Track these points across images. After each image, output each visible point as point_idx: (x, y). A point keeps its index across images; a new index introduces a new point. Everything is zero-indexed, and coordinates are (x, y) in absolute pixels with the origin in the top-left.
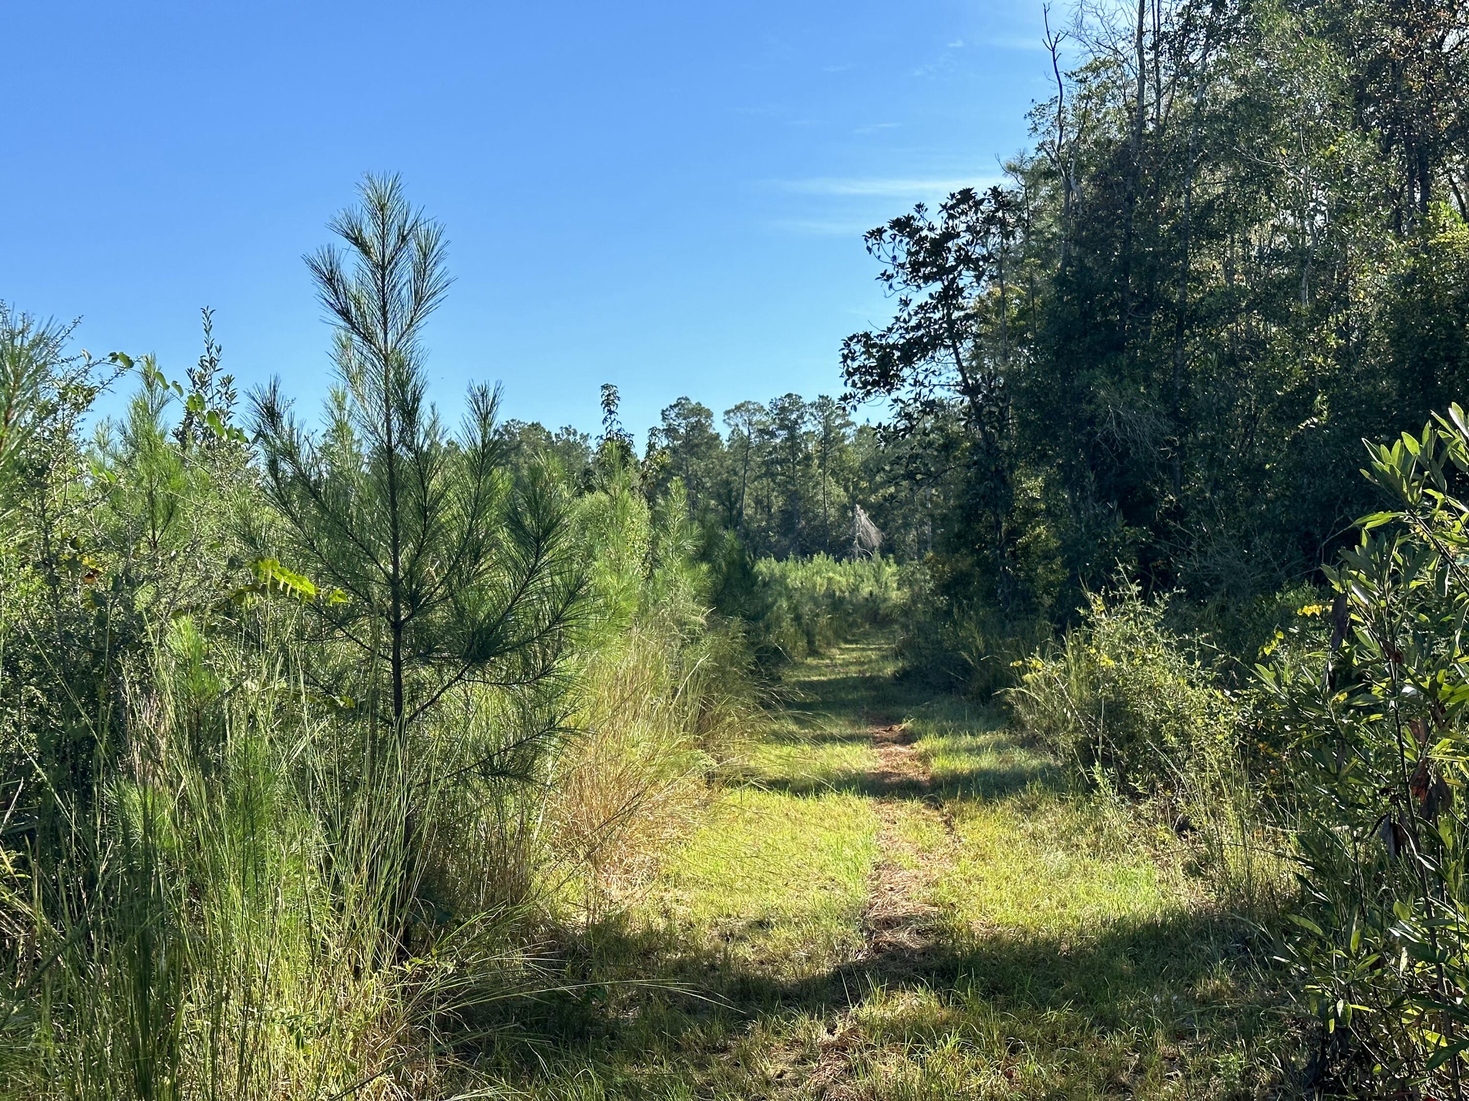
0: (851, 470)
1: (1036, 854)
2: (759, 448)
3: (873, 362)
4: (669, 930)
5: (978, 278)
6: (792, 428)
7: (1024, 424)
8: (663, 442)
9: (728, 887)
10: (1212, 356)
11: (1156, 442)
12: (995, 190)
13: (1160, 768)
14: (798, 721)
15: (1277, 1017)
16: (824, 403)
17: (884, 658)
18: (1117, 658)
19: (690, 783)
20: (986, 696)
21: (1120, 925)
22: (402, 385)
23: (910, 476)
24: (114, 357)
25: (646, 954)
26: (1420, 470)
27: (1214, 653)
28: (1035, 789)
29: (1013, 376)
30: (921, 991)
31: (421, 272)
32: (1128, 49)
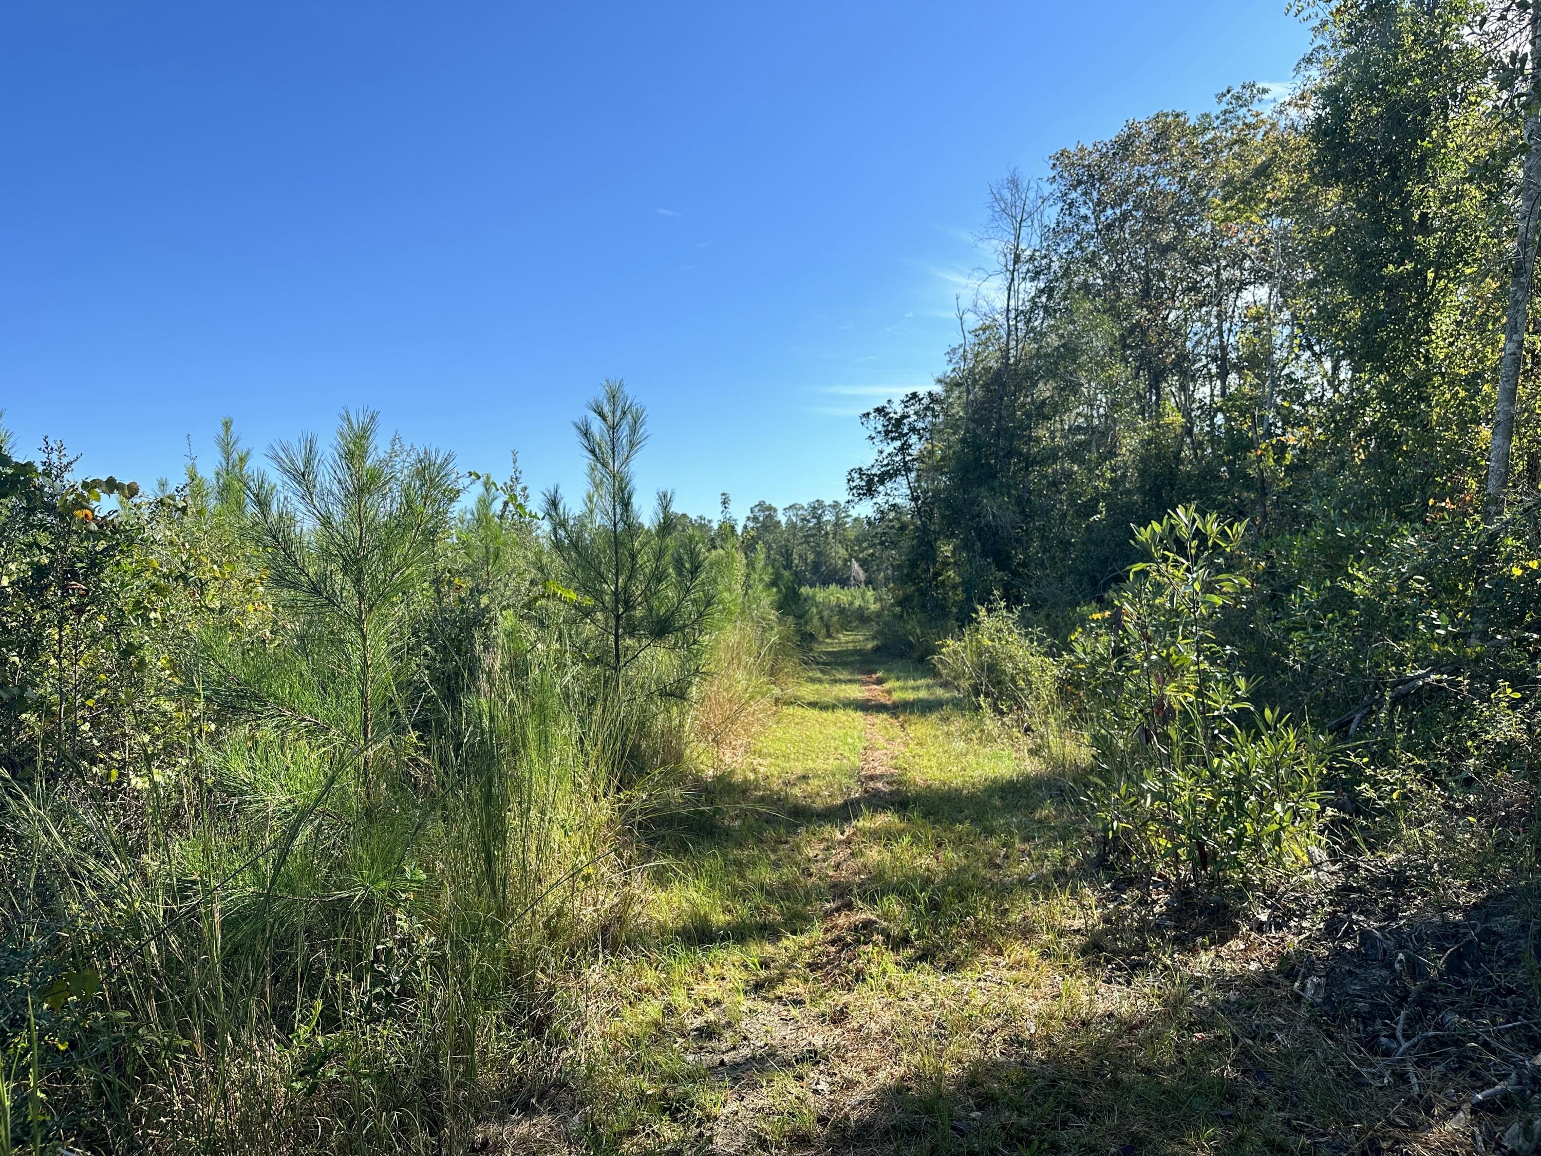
0: (850, 540)
1: (949, 743)
2: (802, 528)
3: (863, 483)
4: (756, 780)
5: (920, 439)
6: (819, 518)
7: (943, 517)
8: (751, 524)
9: (786, 757)
10: (1044, 482)
11: (1013, 528)
12: (930, 394)
13: (1015, 699)
14: (822, 671)
15: (1079, 831)
16: (836, 505)
17: (867, 639)
18: (993, 640)
19: (766, 702)
20: (921, 660)
21: (995, 781)
22: (622, 490)
23: (882, 543)
24: (470, 474)
25: (744, 792)
26: (1161, 540)
27: (1045, 638)
28: (948, 709)
29: (937, 492)
30: (889, 814)
31: (633, 430)
32: (1001, 319)
